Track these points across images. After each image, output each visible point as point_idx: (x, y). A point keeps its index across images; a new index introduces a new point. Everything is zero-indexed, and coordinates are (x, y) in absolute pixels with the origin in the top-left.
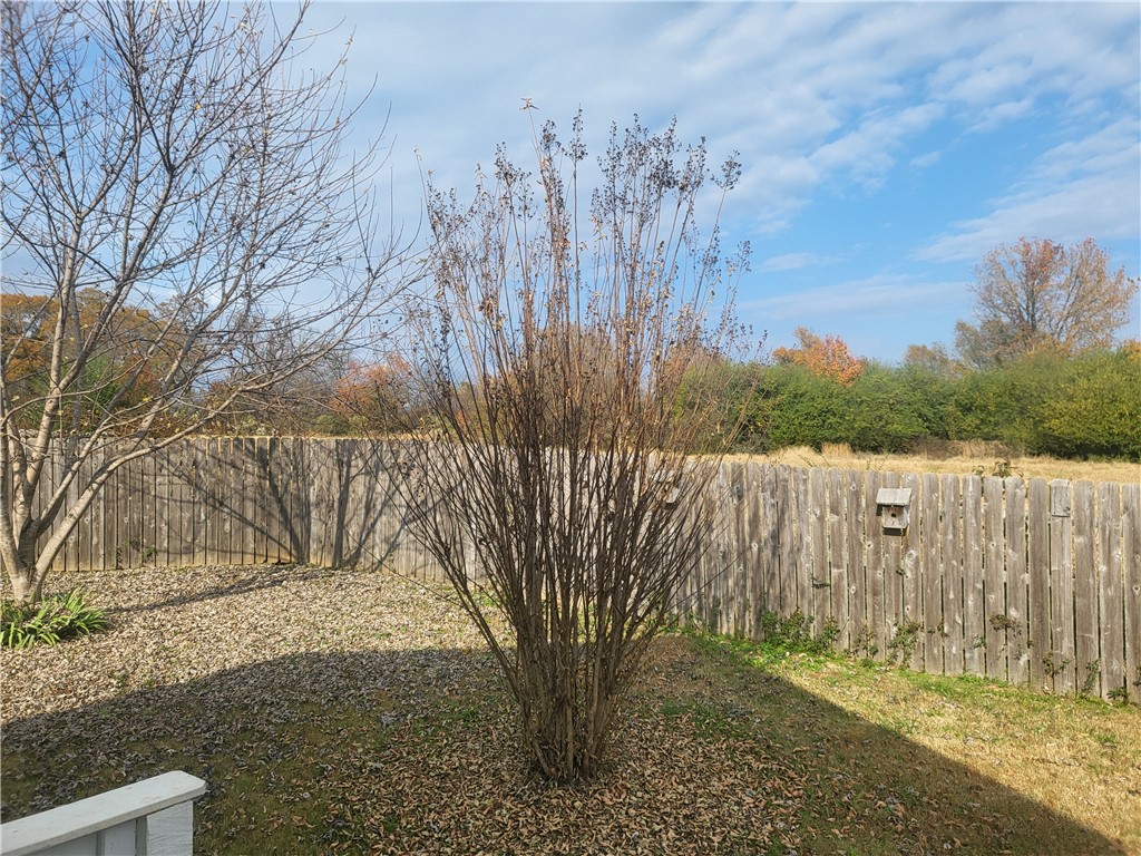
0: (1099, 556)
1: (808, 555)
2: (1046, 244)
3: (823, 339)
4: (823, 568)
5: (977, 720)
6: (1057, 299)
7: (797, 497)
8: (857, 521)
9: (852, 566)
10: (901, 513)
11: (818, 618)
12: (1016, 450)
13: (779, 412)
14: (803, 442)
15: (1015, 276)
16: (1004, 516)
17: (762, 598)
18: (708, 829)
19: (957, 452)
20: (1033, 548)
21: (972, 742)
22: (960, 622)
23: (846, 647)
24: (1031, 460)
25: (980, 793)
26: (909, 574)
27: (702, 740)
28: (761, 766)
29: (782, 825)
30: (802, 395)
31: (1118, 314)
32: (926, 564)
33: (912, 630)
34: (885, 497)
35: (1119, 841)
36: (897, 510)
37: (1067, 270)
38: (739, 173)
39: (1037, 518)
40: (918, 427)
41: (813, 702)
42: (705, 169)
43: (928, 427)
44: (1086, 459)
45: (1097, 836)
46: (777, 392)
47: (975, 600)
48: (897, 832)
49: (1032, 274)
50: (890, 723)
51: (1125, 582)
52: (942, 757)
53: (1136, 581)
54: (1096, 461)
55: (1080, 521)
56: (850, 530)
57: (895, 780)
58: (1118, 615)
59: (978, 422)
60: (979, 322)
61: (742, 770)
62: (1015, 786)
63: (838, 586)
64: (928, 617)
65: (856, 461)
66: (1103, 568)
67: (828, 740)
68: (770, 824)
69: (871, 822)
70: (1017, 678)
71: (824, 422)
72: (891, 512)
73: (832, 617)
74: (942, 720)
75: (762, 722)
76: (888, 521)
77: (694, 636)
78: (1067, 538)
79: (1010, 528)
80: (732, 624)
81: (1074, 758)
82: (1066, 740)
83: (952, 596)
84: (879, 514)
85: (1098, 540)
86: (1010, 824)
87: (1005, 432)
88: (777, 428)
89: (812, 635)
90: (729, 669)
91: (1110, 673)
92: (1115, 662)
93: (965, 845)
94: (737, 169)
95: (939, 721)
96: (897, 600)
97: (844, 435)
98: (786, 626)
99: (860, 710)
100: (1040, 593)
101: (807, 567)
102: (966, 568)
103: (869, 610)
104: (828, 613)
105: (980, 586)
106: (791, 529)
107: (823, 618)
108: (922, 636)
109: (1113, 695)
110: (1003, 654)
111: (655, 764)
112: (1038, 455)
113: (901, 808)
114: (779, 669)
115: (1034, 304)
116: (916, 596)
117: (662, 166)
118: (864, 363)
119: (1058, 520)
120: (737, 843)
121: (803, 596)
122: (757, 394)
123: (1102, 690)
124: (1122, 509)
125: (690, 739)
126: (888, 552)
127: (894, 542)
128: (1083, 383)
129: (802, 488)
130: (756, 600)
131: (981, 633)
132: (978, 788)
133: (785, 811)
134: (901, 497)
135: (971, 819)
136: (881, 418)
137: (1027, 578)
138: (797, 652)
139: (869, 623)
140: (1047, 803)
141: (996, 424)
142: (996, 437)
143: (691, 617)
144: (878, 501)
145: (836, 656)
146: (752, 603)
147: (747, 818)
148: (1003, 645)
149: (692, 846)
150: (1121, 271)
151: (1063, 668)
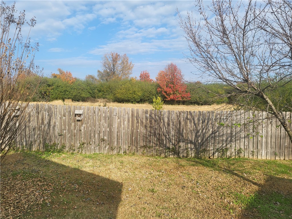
0: (122, 123)
1: (57, 127)
2: (117, 54)
3: (65, 72)
4: (61, 131)
5: (97, 163)
6: (119, 67)
7: (54, 113)
8: (70, 118)
9: (68, 130)
10: (81, 116)
11: (60, 143)
12: (110, 101)
13: (53, 91)
14: (60, 99)
15: (110, 60)
16: (104, 116)
17: (45, 140)
18: (24, 204)
19: (98, 101)
20: (110, 123)
21: (95, 168)
22: (94, 141)
23: (67, 150)
24: (113, 103)
25: (95, 179)
26: (82, 131)
27: (24, 180)
28: (42, 184)
29: (46, 198)
30: (59, 86)
31: (130, 71)
32: (87, 128)
33: (83, 144)
34: (77, 112)
35: (122, 183)
36: (80, 115)
37: (121, 60)
38: (35, 23)
39: (111, 116)
40: (88, 95)
41: (58, 165)
42: (25, 20)
43: (91, 95)
44: (123, 103)
45: (118, 182)
46: (52, 85)
47: (97, 135)
48: (76, 192)
49: (114, 61)
50: (77, 167)
51: (127, 129)
52: (88, 172)
53: (128, 128)
54: (126, 103)
55: (119, 116)
56: (68, 120)
57: (77, 180)
58: (125, 136)
59: (102, 94)
60: (103, 71)
61: (36, 186)
62: (103, 176)
63: (65, 134)
64: (87, 141)
65: (73, 104)
66: (123, 126)
67: (61, 174)
68: (43, 198)
69: (70, 191)
70: (106, 152)
71: (65, 93)
72: (78, 116)
73: (64, 143)
74: (89, 164)
75: (43, 172)
76: (78, 118)
77: (24, 152)
78: (116, 120)
79: (105, 118)
80: (36, 148)
81: (115, 167)
82: (114, 164)
83: (92, 135)
84: (75, 116)
85: (122, 120)
86: (101, 184)
87: (108, 96)
88: (53, 95)
89: (58, 148)
90: (34, 160)
91: (123, 148)
92: (124, 146)
93: (91, 191)
94: (35, 22)
95: (88, 164)
96: (80, 137)
97: (70, 97)
98: (51, 146)
99: (70, 165)
100: (111, 132)
101: (57, 131)
102: (95, 128)
103: (73, 140)
104: (63, 142)
105: (98, 132)
106: (53, 121)
107: (61, 143)
108: (85, 145)
109: (124, 153)
110: (103, 147)
111: (8, 190)
112: (114, 102)
113: (77, 186)
114: (48, 158)
115: (114, 67)
116: (84, 136)
117: (10, 16)
118: (75, 78)
119: (115, 116)
120: (32, 206)
121: (56, 139)
122: (47, 86)
123: (122, 152)
124: (126, 113)
125: (20, 181)
126: (77, 126)
127: (79, 123)
128: (123, 86)
129: (56, 110)
130: (43, 140)
131: (98, 143)
132: (95, 178)
133: (47, 194)
134: (80, 112)
135: (93, 185)
136: (79, 93)
137: (108, 129)
138: (54, 153)
139: (73, 143)
140: (109, 178)
141: (106, 95)
142: (106, 98)
143: (23, 147)
144: (75, 113)
145: (65, 153)
146: (42, 141)
147: (36, 198)
148: (103, 146)
149: (18, 210)
150: (131, 62)
151: (115, 148)
